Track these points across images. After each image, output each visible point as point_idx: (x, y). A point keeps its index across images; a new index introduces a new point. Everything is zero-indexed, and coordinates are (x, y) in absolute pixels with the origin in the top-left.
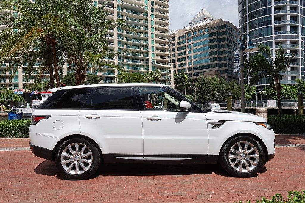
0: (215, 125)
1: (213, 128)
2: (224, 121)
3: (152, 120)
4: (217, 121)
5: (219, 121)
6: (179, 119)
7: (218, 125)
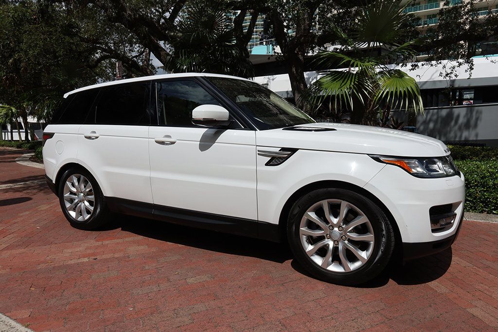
0: (273, 158)
1: (267, 165)
2: (293, 151)
3: (162, 143)
4: (277, 150)
5: (283, 149)
6: (206, 143)
7: (280, 158)
